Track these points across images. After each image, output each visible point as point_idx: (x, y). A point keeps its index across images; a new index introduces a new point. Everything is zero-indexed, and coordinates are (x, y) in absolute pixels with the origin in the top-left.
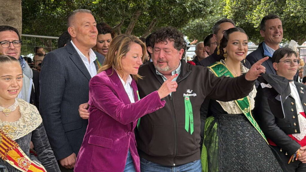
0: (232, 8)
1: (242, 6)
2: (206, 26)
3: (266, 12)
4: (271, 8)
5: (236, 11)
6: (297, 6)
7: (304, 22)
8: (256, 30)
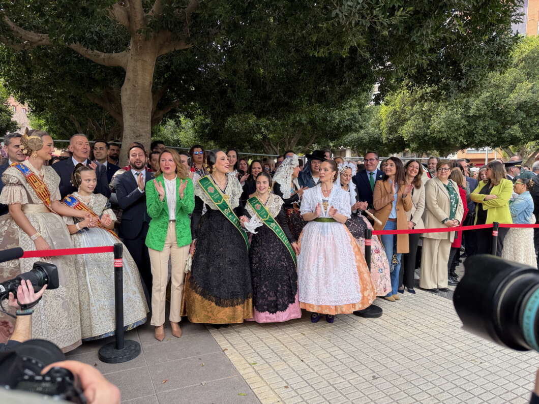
0: (387, 123)
1: (395, 122)
2: (366, 139)
3: (414, 127)
4: (419, 124)
5: (390, 125)
6: (440, 122)
7: (448, 136)
8: (406, 142)
